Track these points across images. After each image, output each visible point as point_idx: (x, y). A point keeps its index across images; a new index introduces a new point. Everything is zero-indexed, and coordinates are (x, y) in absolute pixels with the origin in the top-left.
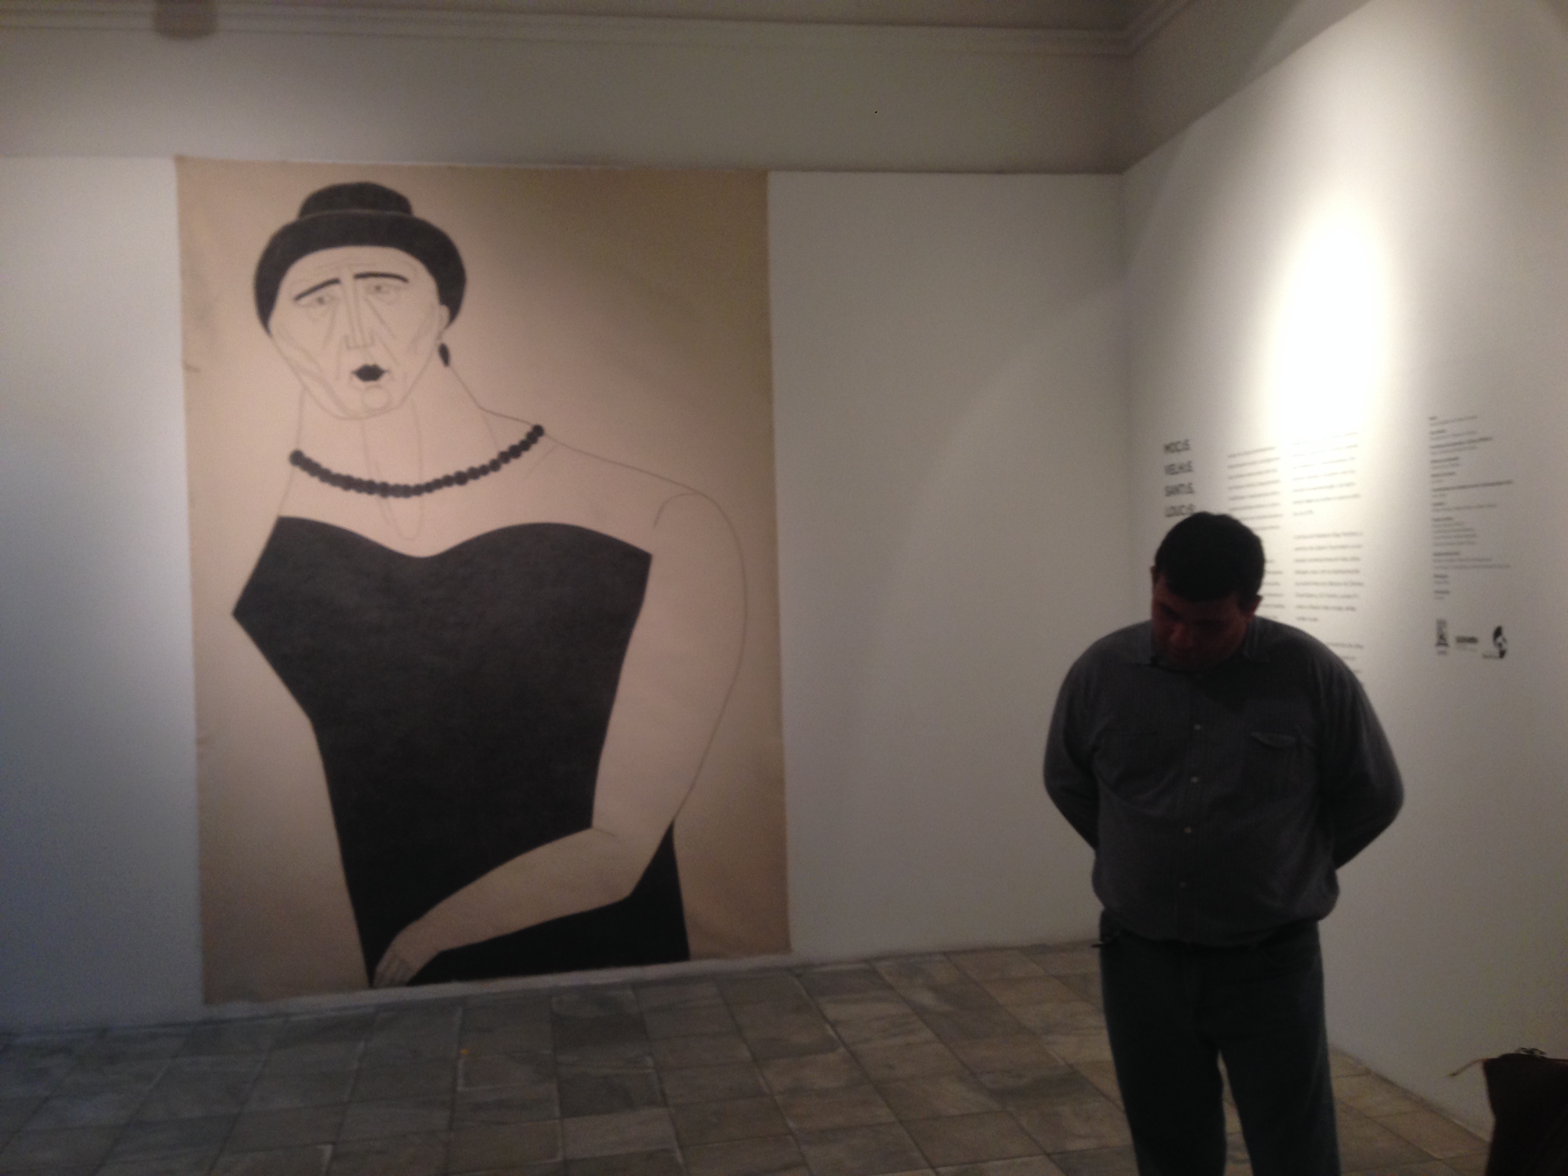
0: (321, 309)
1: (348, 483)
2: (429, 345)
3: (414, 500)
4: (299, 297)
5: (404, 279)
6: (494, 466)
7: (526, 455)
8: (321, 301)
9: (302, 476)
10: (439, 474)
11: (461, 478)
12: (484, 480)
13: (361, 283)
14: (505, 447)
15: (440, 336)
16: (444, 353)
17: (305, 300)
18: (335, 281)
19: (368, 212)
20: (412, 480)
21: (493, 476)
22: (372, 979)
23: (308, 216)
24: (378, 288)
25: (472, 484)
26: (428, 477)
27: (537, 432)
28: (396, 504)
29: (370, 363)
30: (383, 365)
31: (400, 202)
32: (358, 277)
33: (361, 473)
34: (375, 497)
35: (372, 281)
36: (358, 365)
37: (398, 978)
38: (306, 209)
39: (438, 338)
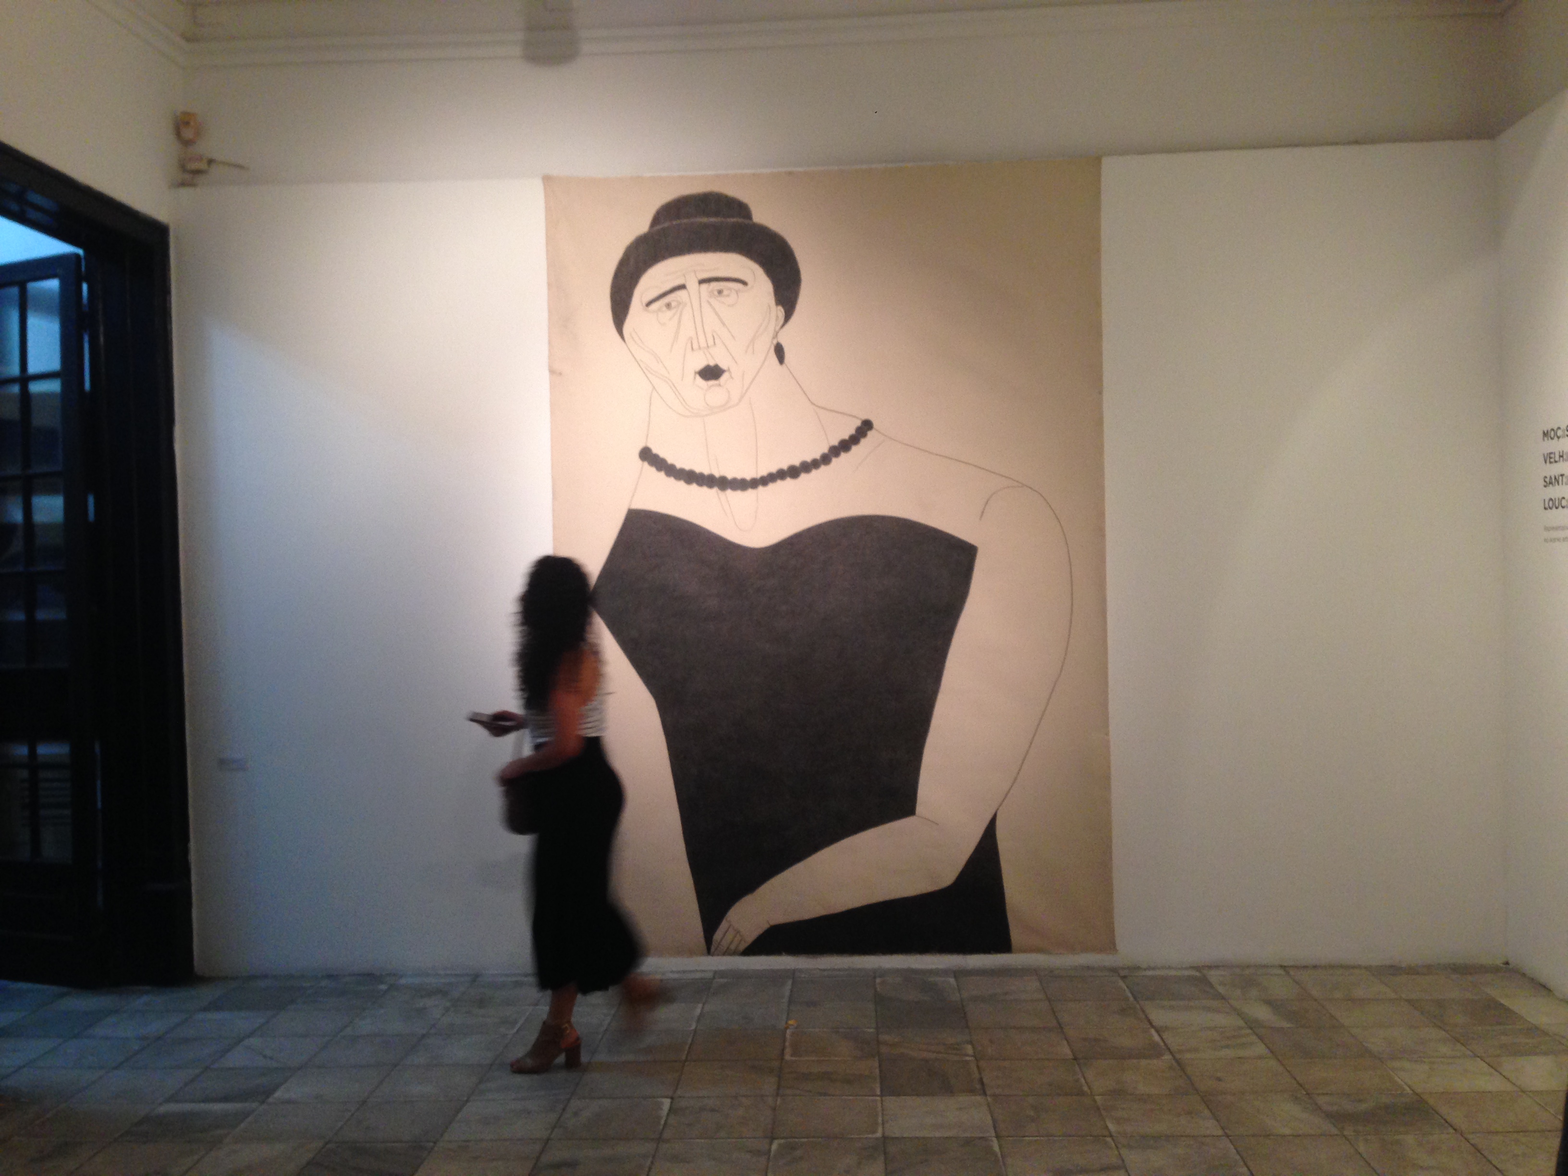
0: (669, 313)
1: (691, 477)
2: (765, 346)
3: (750, 494)
4: (649, 304)
5: (745, 283)
6: (825, 459)
7: (854, 449)
8: (668, 306)
9: (650, 471)
10: (774, 469)
11: (793, 472)
12: (814, 473)
13: (704, 286)
14: (835, 442)
15: (776, 335)
16: (779, 352)
17: (654, 306)
18: (682, 287)
19: (713, 220)
20: (749, 474)
21: (823, 468)
22: (709, 947)
23: (658, 227)
24: (720, 292)
25: (803, 476)
26: (763, 472)
27: (866, 426)
28: (733, 496)
29: (712, 363)
30: (723, 366)
31: (742, 209)
32: (702, 282)
33: (702, 467)
34: (715, 490)
35: (715, 286)
36: (701, 365)
37: (733, 947)
38: (657, 219)
39: (774, 338)
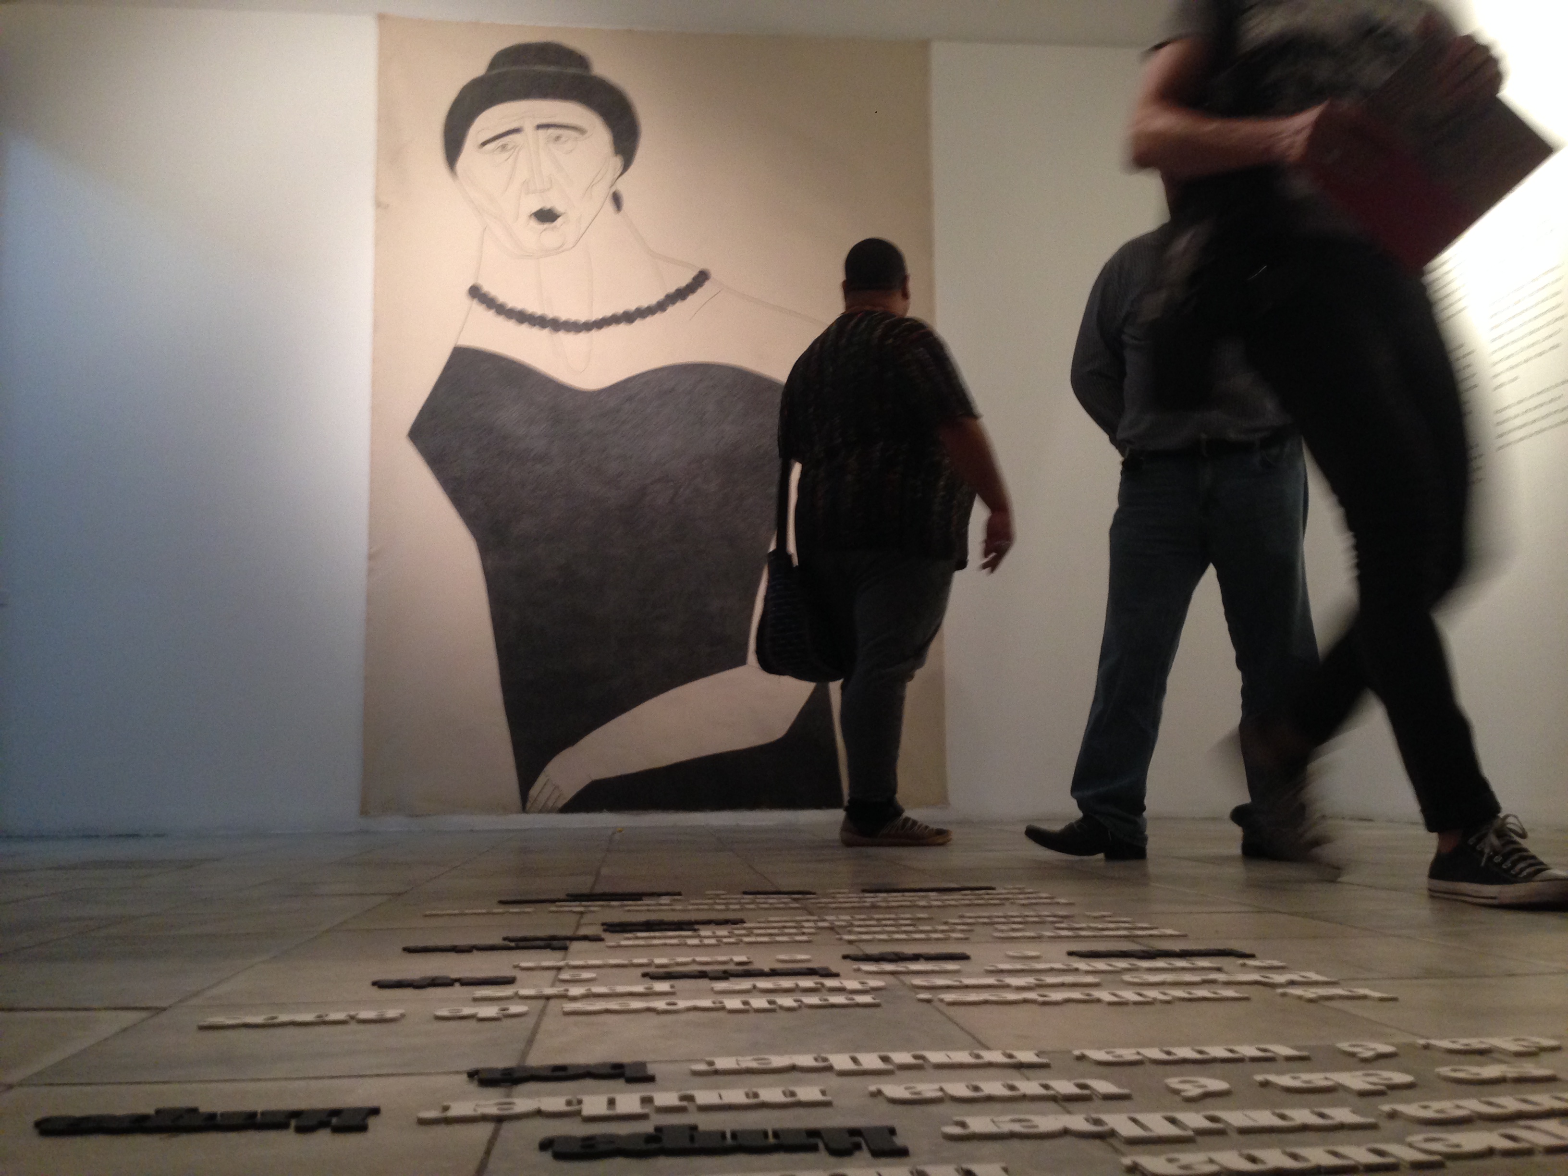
0: (505, 155)
1: (522, 317)
2: (602, 192)
3: (583, 336)
4: (484, 144)
5: (582, 132)
6: (661, 306)
7: (691, 298)
8: (504, 147)
9: (479, 310)
10: (608, 313)
11: (628, 317)
12: (649, 319)
13: (542, 132)
14: (672, 289)
16: (617, 200)
17: (489, 147)
18: (516, 131)
19: (552, 69)
20: (582, 316)
21: (658, 316)
23: (495, 72)
24: (558, 138)
25: (638, 323)
26: (597, 315)
27: (702, 278)
28: (566, 339)
29: (548, 206)
30: (559, 208)
31: (581, 61)
32: (539, 127)
33: (534, 308)
34: (546, 332)
35: (552, 132)
36: (536, 208)
37: (550, 804)
38: (495, 63)
39: (612, 185)
